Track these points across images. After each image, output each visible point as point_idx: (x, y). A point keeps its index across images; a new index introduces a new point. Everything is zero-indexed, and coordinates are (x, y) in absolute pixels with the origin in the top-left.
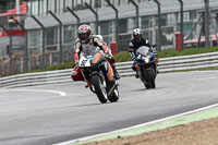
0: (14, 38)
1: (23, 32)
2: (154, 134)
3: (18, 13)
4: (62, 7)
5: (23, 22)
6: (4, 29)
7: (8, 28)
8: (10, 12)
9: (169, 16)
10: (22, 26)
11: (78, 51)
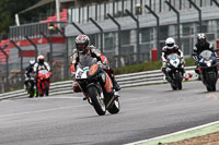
0: (54, 45)
1: (64, 39)
2: (194, 141)
3: (58, 20)
4: (103, 14)
5: (63, 29)
6: (45, 37)
7: (48, 35)
8: (50, 19)
9: (210, 23)
10: (63, 33)
11: (74, 62)
